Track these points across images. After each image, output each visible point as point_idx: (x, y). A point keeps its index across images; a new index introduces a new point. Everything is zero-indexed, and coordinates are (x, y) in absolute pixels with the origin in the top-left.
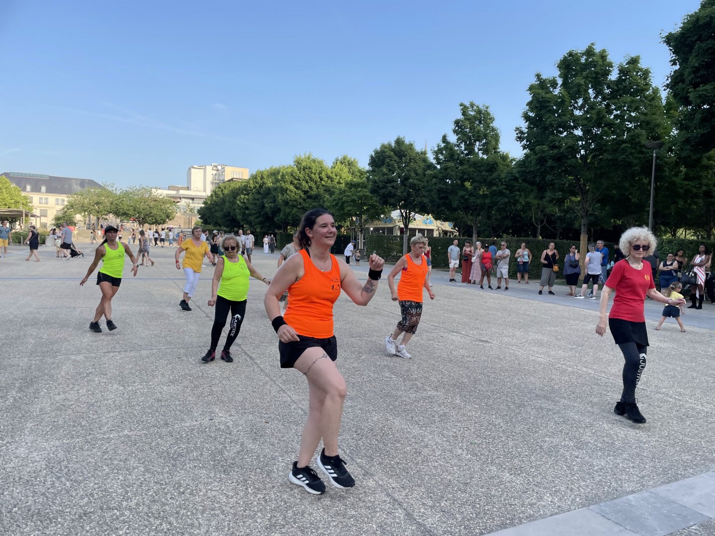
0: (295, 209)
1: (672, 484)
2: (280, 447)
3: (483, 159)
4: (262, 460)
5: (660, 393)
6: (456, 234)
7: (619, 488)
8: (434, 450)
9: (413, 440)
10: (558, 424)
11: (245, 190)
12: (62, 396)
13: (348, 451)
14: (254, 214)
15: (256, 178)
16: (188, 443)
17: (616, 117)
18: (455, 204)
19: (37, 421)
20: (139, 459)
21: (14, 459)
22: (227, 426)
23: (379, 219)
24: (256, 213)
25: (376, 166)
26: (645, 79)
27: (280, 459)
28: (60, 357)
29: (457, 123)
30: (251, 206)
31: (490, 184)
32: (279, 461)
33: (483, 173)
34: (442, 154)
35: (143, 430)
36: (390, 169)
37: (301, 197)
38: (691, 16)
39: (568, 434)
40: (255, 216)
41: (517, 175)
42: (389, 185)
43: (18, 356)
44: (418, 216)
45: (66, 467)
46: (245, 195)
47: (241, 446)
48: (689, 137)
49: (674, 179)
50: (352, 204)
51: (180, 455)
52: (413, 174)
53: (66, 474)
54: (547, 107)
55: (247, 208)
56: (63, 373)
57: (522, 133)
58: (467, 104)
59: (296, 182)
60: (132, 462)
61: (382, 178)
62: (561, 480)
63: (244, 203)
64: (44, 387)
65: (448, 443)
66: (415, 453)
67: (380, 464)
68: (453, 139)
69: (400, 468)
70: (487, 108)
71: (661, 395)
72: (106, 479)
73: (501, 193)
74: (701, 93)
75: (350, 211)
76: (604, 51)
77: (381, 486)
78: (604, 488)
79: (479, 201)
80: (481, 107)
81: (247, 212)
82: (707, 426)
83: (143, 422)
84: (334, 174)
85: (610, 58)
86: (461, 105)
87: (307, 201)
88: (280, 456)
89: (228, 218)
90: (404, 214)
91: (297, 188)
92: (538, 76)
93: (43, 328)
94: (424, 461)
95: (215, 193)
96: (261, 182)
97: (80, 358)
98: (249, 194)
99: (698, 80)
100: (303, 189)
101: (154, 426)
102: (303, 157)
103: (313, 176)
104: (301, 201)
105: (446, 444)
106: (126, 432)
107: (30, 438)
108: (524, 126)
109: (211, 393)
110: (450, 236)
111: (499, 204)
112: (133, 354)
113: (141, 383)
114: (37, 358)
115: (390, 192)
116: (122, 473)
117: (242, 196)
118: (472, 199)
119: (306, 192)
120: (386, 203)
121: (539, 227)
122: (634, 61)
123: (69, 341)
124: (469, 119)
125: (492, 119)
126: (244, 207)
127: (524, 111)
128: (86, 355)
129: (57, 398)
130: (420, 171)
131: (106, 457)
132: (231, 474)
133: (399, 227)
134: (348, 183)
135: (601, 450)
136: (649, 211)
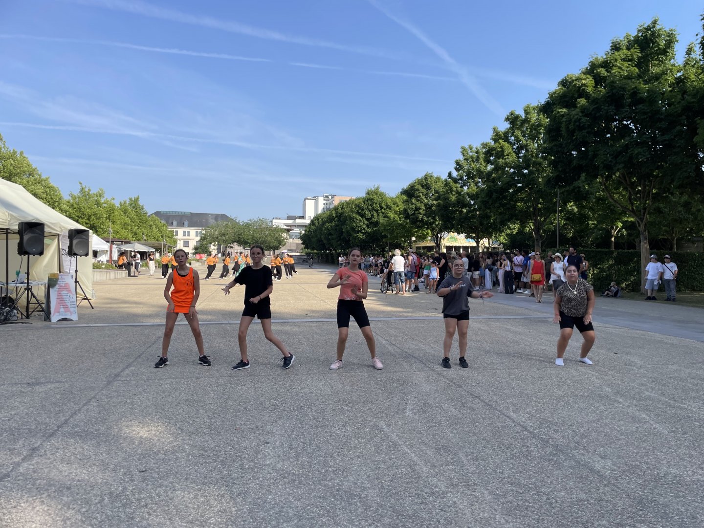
29: (457, 163)
30: (333, 232)
46: (329, 223)
58: (467, 147)
59: (361, 211)
61: (411, 207)
63: (328, 229)
81: (330, 237)
87: (370, 226)
96: (342, 211)
98: (332, 222)
103: (375, 205)
119: (368, 219)
126: (328, 233)
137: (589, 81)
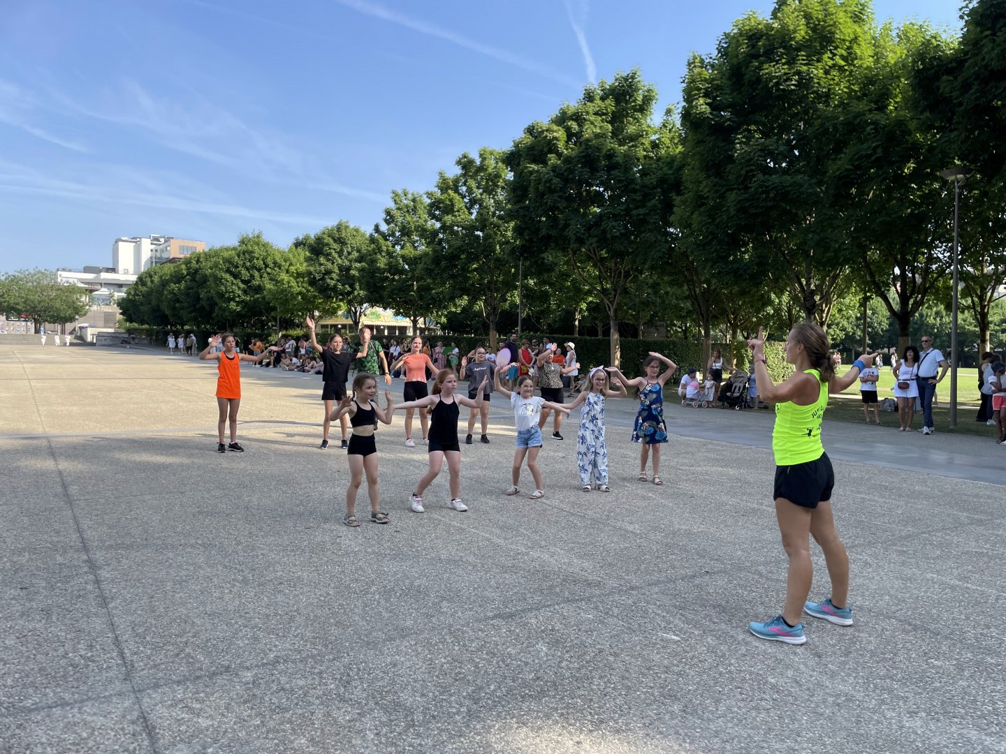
0: (232, 303)
24: (189, 307)
46: (175, 283)
59: (233, 269)
63: (174, 293)
84: (282, 260)
87: (248, 293)
95: (142, 280)
96: (197, 266)
98: (181, 282)
100: (243, 278)
102: (251, 236)
103: (256, 262)
119: (246, 282)
124: (400, 209)
126: (173, 299)
137: (560, 134)
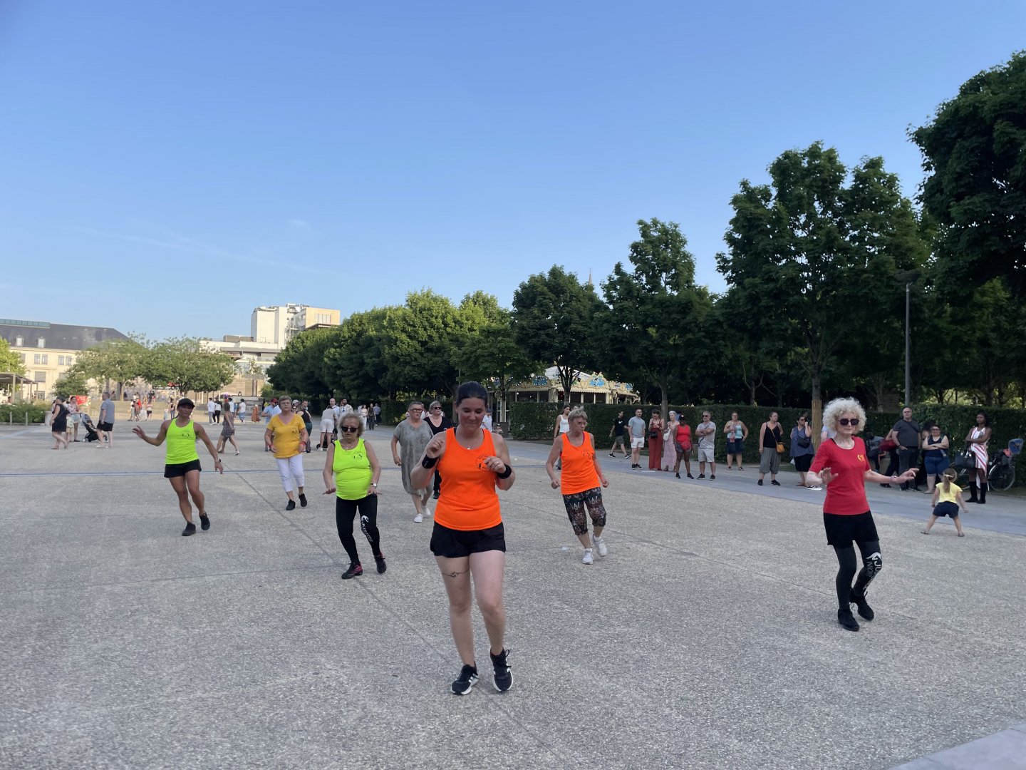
0: (408, 368)
1: (957, 748)
2: (417, 711)
3: (671, 296)
4: (394, 728)
5: (934, 623)
6: (636, 399)
7: (887, 756)
8: (631, 710)
9: (602, 696)
10: (799, 669)
11: (336, 342)
12: (101, 644)
13: (513, 714)
14: (349, 375)
15: (352, 324)
16: (289, 708)
17: (853, 238)
18: (635, 358)
19: (71, 680)
20: (222, 732)
21: (45, 734)
22: (339, 682)
23: (528, 380)
24: (352, 374)
25: (524, 307)
26: (890, 188)
27: (419, 726)
28: (89, 588)
29: (635, 247)
30: (345, 364)
31: (684, 331)
32: (418, 730)
33: (674, 316)
34: (616, 289)
35: (223, 691)
36: (544, 311)
37: (416, 350)
38: (948, 105)
39: (813, 683)
40: (352, 377)
41: (721, 319)
42: (542, 332)
43: (30, 588)
44: (583, 375)
45: (121, 744)
46: (336, 348)
47: (363, 710)
48: (953, 267)
49: (936, 321)
50: (489, 359)
51: (278, 724)
52: (576, 317)
53: (123, 755)
54: (758, 226)
55: (339, 367)
56: (97, 612)
57: (725, 260)
58: (649, 222)
59: (409, 329)
60: (213, 736)
61: (532, 323)
62: (808, 746)
63: (335, 360)
64: (73, 633)
65: (650, 699)
66: (607, 714)
67: (559, 730)
68: (629, 268)
69: (587, 736)
70: (676, 227)
71: (937, 627)
72: (179, 760)
73: (699, 343)
74: (966, 207)
75: (487, 368)
76: (832, 151)
77: (564, 760)
78: (867, 756)
79: (668, 354)
80: (667, 225)
81: (339, 372)
82: (1000, 668)
83: (220, 678)
84: (464, 317)
85: (841, 160)
86: (641, 223)
87: (425, 355)
88: (419, 722)
89: (310, 381)
90: (564, 372)
91: (410, 337)
92: (744, 184)
93: (60, 547)
94: (620, 725)
95: (293, 346)
96: (360, 328)
97: (118, 589)
98: (342, 346)
99: (961, 190)
100: (420, 339)
101: (237, 684)
102: (419, 293)
103: (434, 320)
104: (417, 355)
105: (647, 701)
106: (199, 694)
107: (64, 705)
108: (727, 251)
109: (312, 636)
110: (628, 402)
111: (696, 357)
112: (193, 581)
113: (210, 624)
114: (57, 590)
115: (544, 343)
116: (200, 752)
117: (332, 350)
118: (659, 352)
119: (423, 344)
120: (538, 357)
121: (754, 390)
122: (874, 165)
123: (99, 565)
124: (651, 242)
125: (684, 242)
126: (334, 366)
127: (727, 231)
128: (127, 585)
129: (95, 647)
130: (585, 313)
131: (175, 729)
132: (353, 749)
133: (557, 390)
134: (484, 330)
135: (859, 704)
136: (904, 366)
